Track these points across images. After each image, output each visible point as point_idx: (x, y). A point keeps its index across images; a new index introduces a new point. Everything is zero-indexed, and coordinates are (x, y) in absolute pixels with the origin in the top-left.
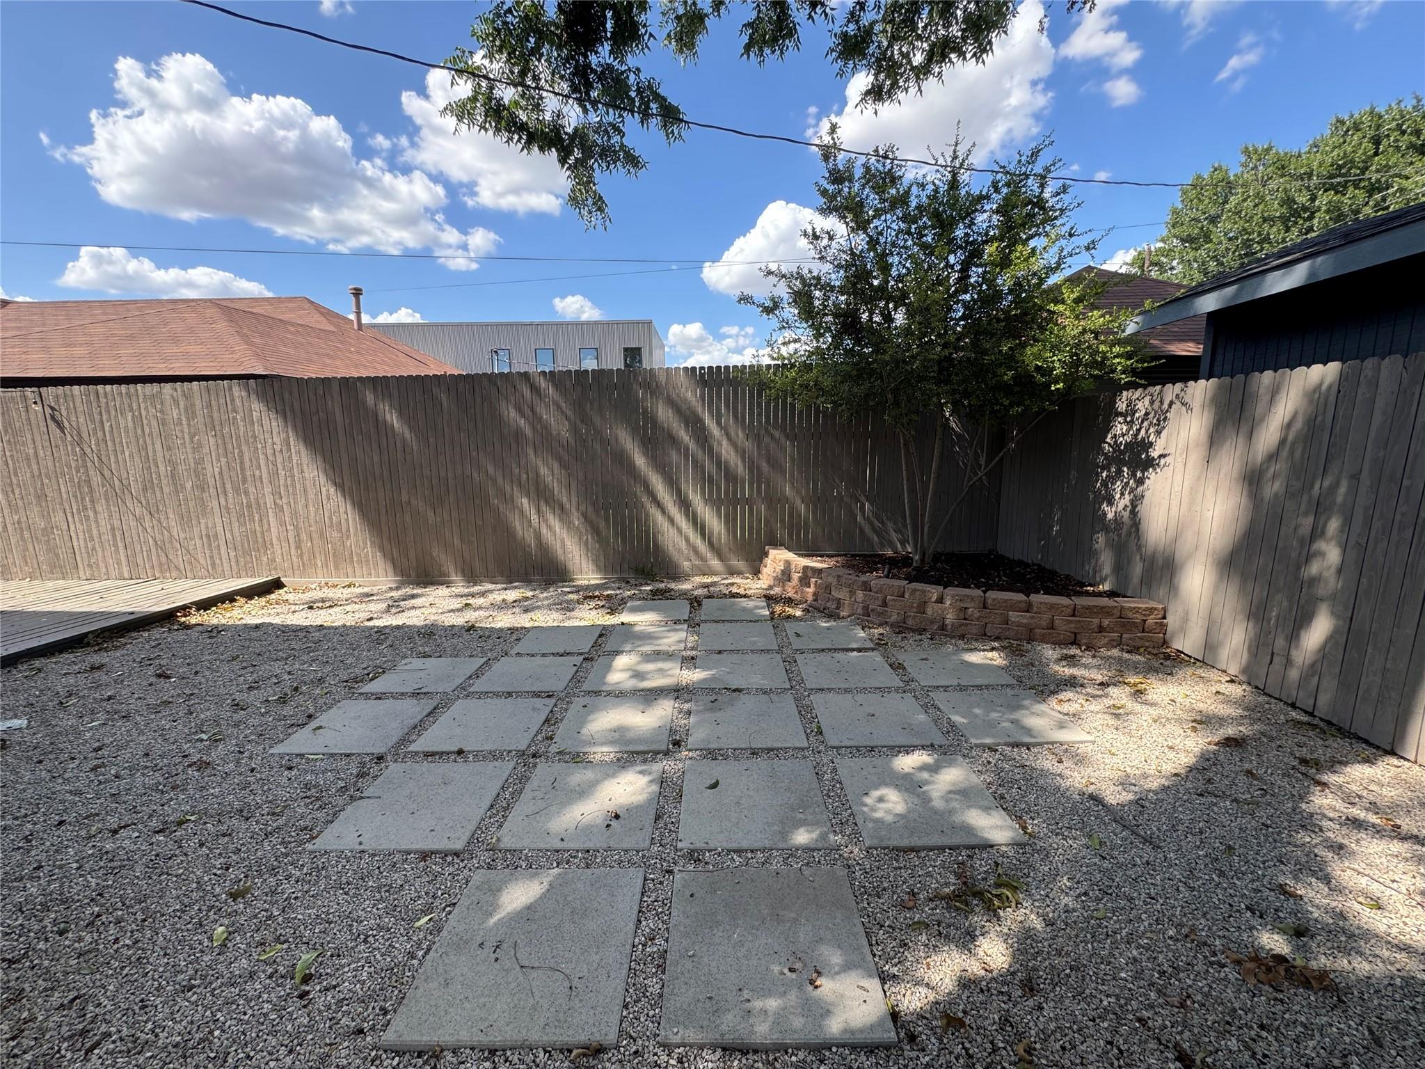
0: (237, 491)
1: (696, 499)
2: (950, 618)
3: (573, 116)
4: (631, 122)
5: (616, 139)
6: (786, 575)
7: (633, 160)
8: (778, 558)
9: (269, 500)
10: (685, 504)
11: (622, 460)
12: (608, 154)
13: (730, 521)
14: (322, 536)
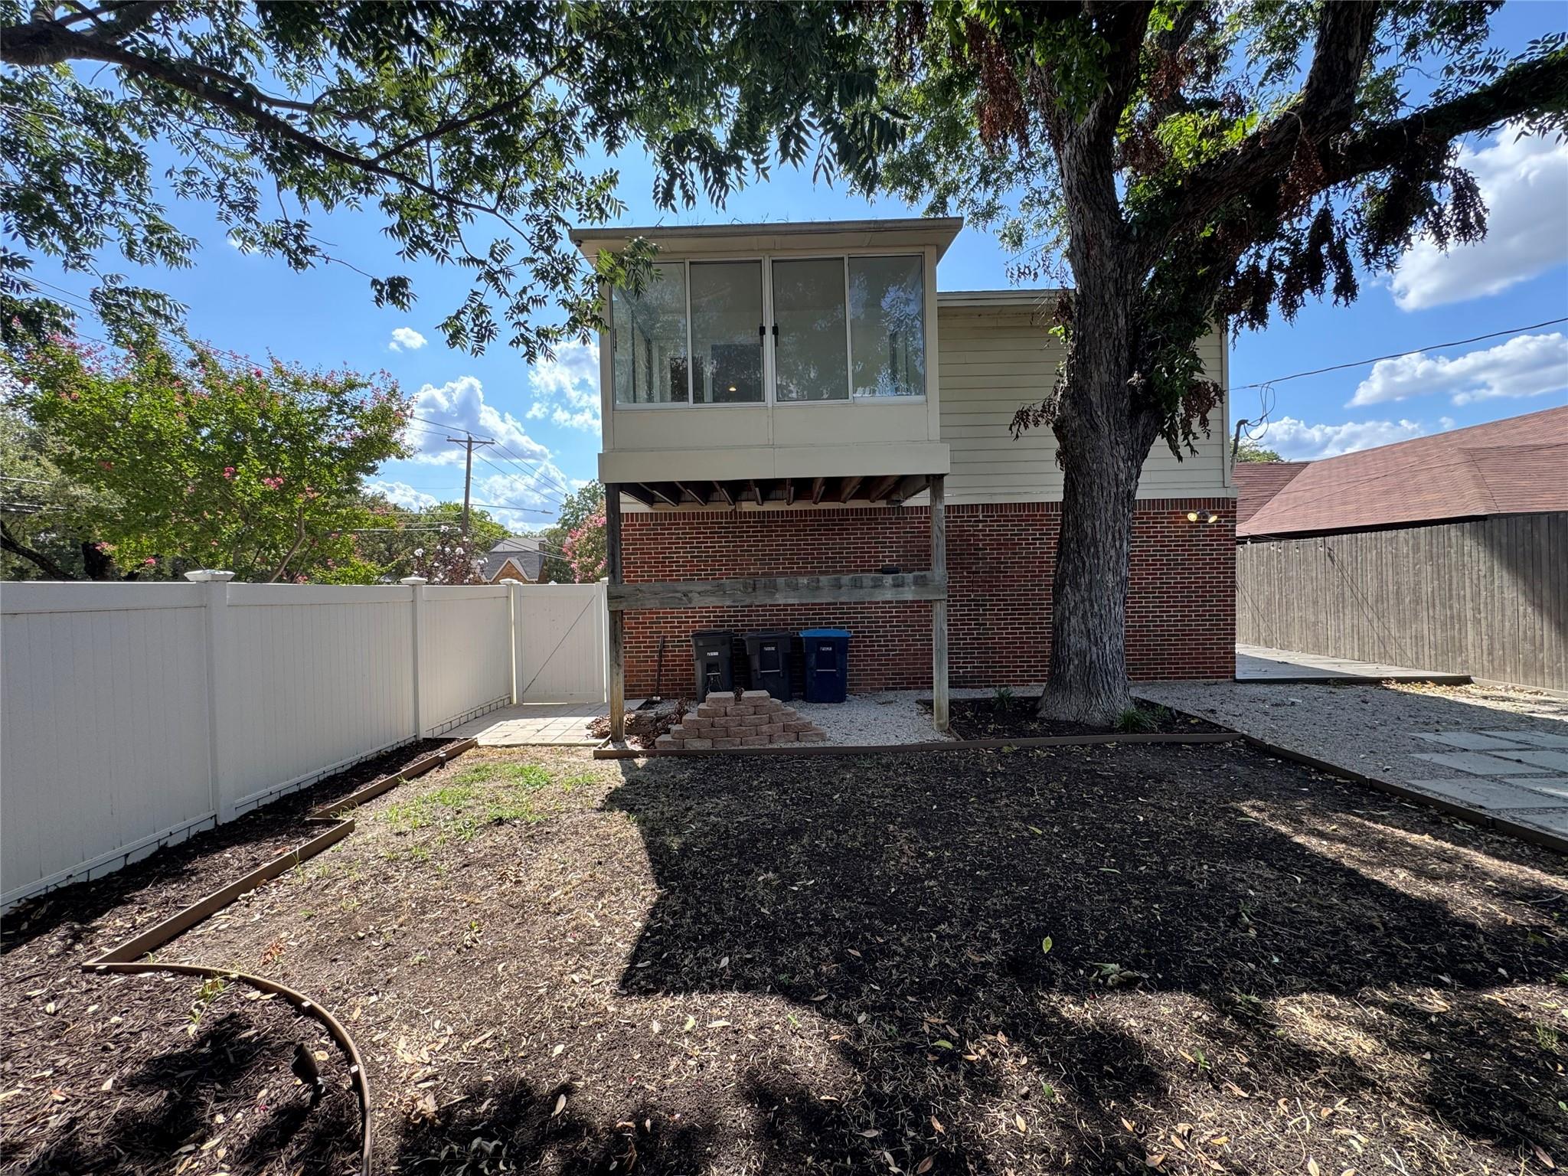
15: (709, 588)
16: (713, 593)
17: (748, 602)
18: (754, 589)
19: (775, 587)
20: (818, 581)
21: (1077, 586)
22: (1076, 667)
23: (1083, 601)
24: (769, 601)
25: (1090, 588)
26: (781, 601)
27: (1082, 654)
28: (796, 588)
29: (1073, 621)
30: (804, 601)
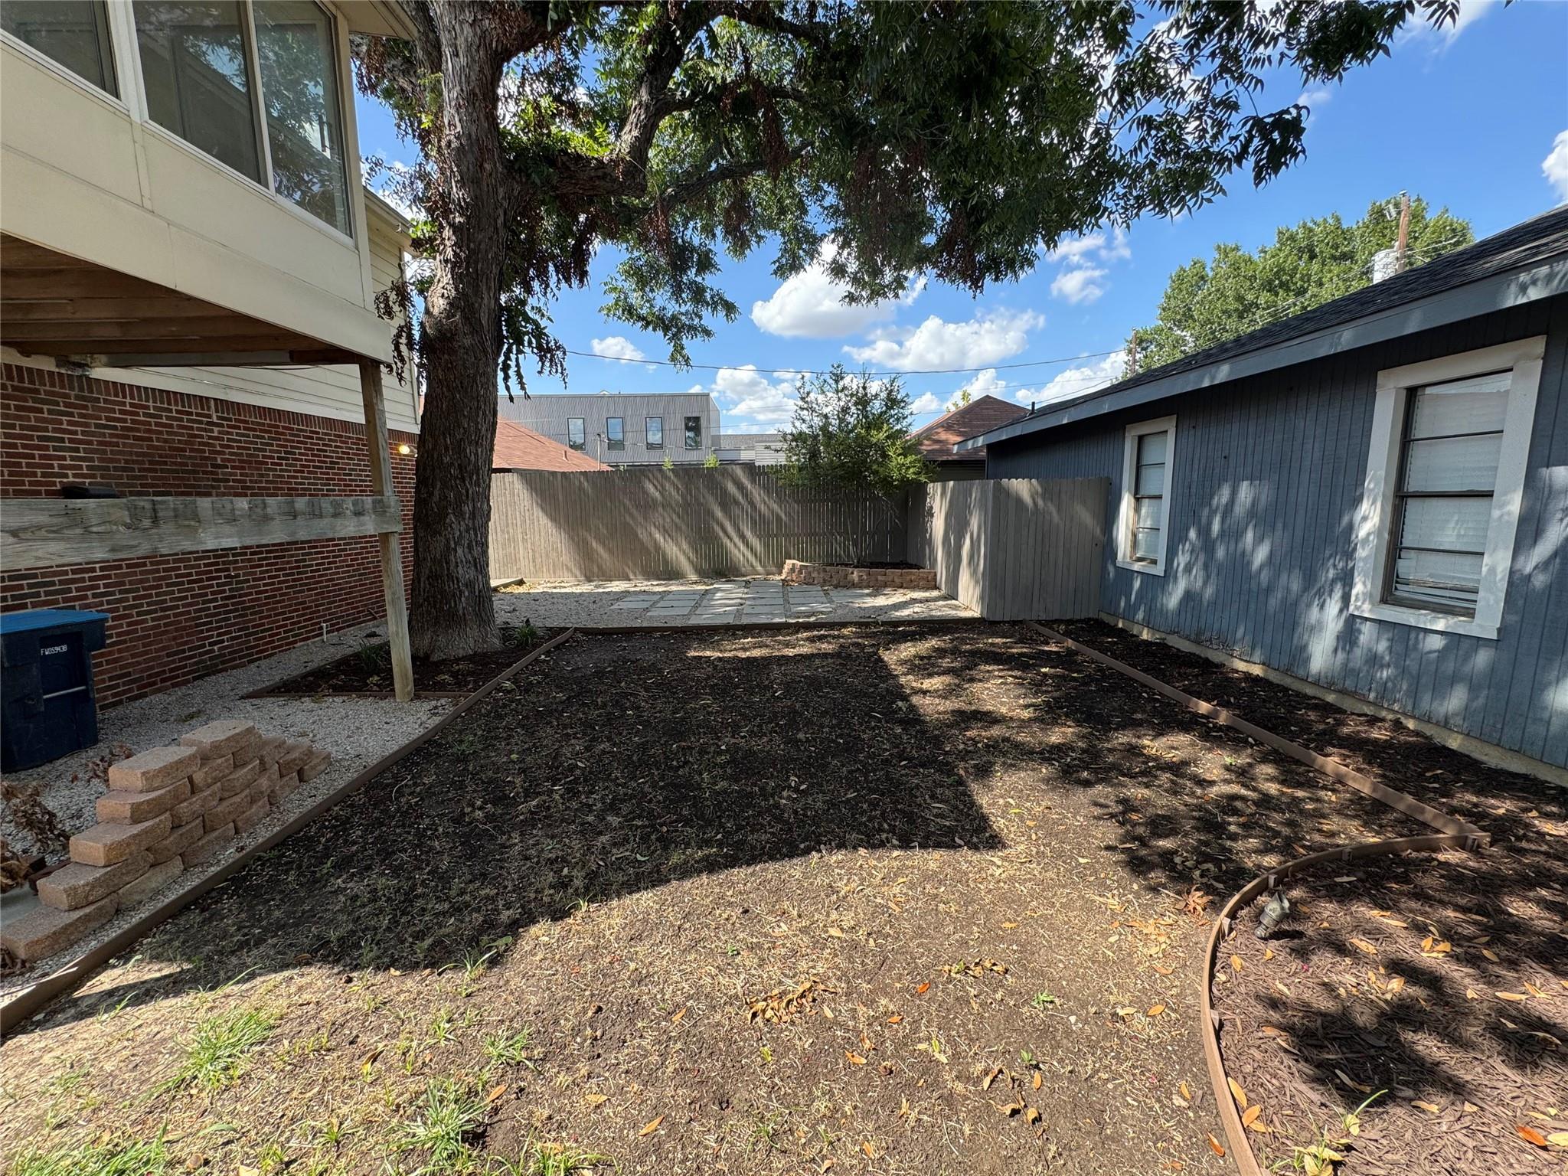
0: (502, 531)
1: (748, 534)
2: (856, 580)
3: (672, 308)
4: (706, 313)
5: (696, 321)
6: (793, 570)
7: (707, 333)
8: (789, 563)
9: (520, 536)
10: (743, 537)
11: (710, 513)
12: (692, 328)
13: (767, 546)
14: (547, 555)
15: (43, 518)
16: (56, 532)
17: (145, 549)
18: (155, 520)
19: (196, 517)
20: (265, 506)
21: (460, 515)
22: (467, 598)
23: (468, 531)
24: (187, 545)
25: (473, 516)
26: (211, 545)
27: (470, 584)
28: (233, 520)
29: (460, 551)
30: (248, 542)
